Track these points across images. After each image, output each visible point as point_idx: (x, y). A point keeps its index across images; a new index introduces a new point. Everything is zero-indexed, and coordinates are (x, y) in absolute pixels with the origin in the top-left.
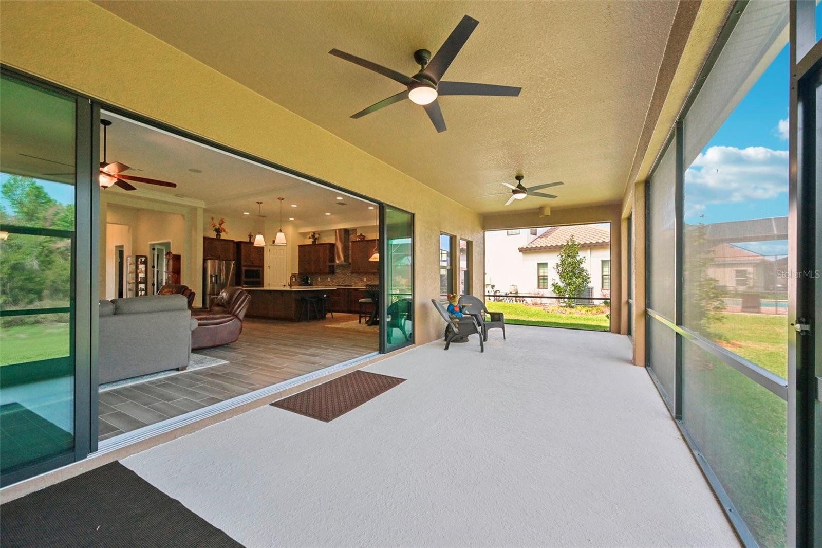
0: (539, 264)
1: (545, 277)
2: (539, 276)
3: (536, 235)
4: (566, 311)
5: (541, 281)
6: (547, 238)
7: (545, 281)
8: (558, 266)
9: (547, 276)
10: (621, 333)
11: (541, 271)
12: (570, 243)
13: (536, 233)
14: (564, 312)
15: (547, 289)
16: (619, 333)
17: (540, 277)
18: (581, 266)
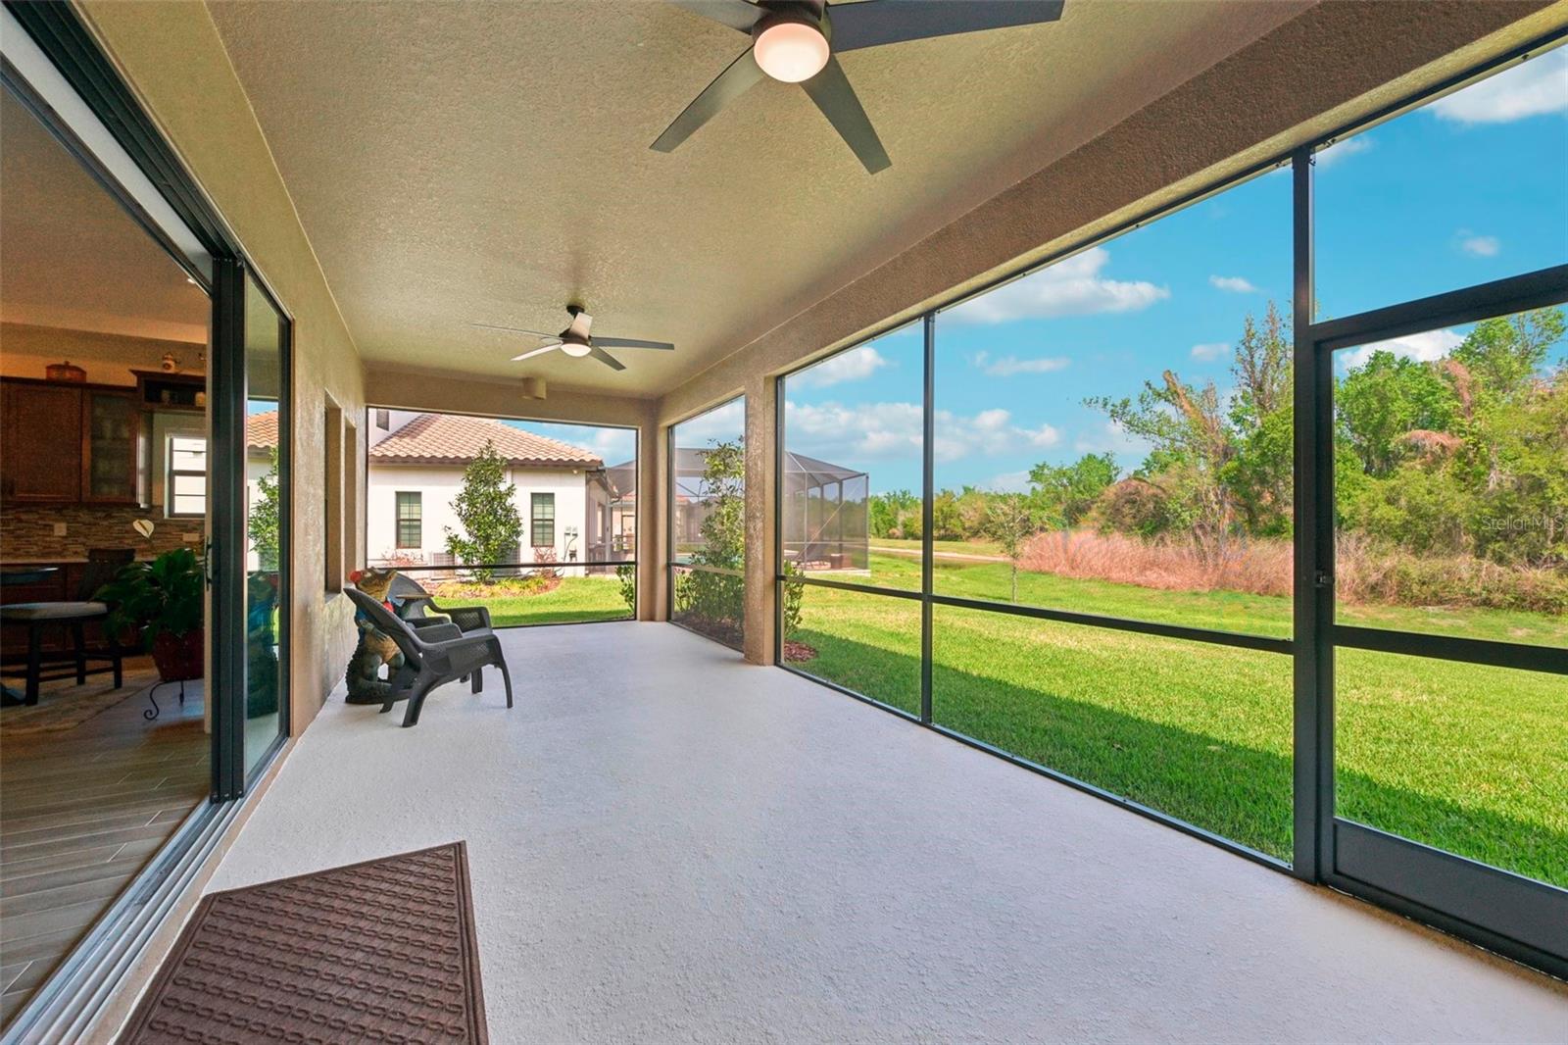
0: (398, 494)
1: (415, 523)
2: (398, 521)
3: (387, 429)
4: (481, 591)
5: (403, 531)
6: (417, 440)
7: (415, 531)
8: (461, 499)
9: (420, 520)
10: (658, 617)
11: (404, 509)
12: (486, 457)
13: (388, 423)
14: (477, 593)
15: (420, 547)
16: (652, 619)
17: (402, 523)
18: (509, 501)
